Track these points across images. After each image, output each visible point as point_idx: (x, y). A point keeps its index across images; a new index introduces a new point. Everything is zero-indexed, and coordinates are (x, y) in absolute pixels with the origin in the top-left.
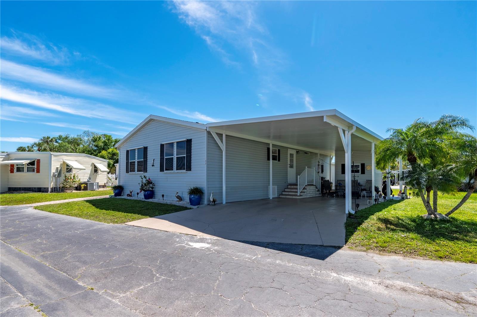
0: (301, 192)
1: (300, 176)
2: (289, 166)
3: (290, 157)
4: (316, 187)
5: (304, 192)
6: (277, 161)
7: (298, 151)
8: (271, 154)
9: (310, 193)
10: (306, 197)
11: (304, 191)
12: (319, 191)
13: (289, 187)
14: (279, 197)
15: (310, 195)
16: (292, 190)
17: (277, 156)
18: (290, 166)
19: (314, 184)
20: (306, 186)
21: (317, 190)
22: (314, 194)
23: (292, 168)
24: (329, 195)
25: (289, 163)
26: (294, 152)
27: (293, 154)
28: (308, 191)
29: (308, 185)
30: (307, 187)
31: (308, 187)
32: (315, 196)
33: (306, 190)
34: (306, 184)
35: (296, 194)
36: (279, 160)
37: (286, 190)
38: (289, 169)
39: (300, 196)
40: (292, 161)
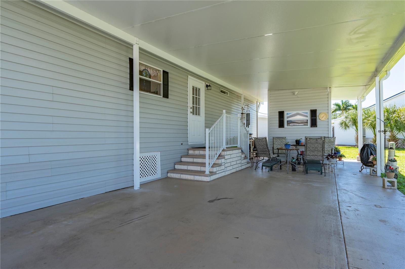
0: (214, 165)
1: (211, 129)
2: (190, 110)
3: (193, 94)
4: (242, 151)
5: (220, 165)
6: (162, 97)
7: (208, 85)
8: (137, 77)
9: (232, 164)
10: (223, 174)
11: (220, 161)
12: (247, 158)
13: (191, 152)
14: (167, 178)
15: (231, 168)
16: (196, 160)
17: (160, 84)
18: (193, 110)
19: (239, 145)
20: (223, 150)
21: (243, 156)
22: (240, 165)
23: (196, 114)
24: (264, 166)
25: (190, 104)
26: (201, 85)
27: (199, 89)
28: (228, 161)
29: (229, 149)
30: (225, 153)
31: (228, 153)
32: (240, 168)
33: (223, 160)
34: (224, 146)
35: (202, 169)
36: (166, 95)
37: (184, 159)
38: (190, 116)
39: (210, 176)
40: (196, 101)
